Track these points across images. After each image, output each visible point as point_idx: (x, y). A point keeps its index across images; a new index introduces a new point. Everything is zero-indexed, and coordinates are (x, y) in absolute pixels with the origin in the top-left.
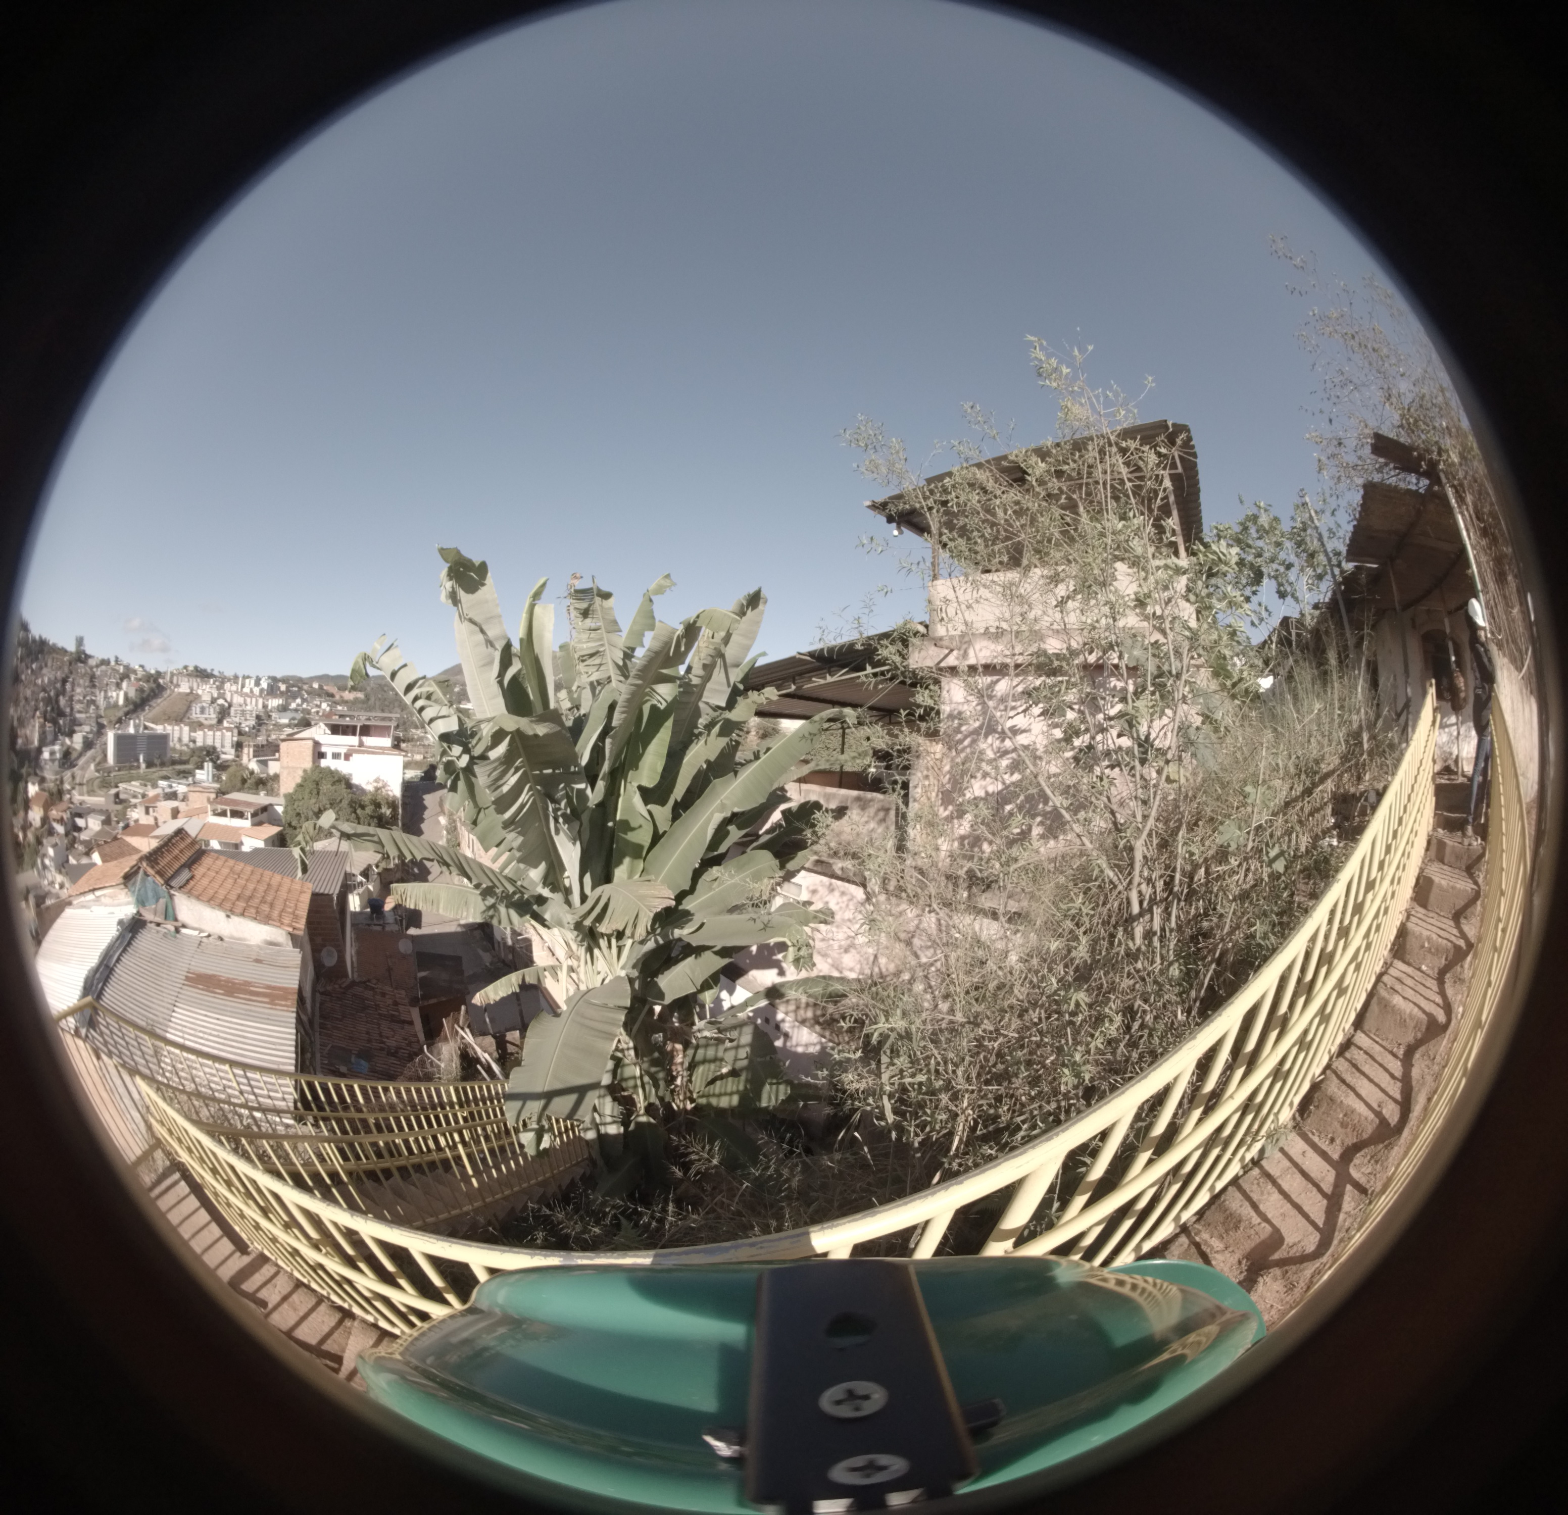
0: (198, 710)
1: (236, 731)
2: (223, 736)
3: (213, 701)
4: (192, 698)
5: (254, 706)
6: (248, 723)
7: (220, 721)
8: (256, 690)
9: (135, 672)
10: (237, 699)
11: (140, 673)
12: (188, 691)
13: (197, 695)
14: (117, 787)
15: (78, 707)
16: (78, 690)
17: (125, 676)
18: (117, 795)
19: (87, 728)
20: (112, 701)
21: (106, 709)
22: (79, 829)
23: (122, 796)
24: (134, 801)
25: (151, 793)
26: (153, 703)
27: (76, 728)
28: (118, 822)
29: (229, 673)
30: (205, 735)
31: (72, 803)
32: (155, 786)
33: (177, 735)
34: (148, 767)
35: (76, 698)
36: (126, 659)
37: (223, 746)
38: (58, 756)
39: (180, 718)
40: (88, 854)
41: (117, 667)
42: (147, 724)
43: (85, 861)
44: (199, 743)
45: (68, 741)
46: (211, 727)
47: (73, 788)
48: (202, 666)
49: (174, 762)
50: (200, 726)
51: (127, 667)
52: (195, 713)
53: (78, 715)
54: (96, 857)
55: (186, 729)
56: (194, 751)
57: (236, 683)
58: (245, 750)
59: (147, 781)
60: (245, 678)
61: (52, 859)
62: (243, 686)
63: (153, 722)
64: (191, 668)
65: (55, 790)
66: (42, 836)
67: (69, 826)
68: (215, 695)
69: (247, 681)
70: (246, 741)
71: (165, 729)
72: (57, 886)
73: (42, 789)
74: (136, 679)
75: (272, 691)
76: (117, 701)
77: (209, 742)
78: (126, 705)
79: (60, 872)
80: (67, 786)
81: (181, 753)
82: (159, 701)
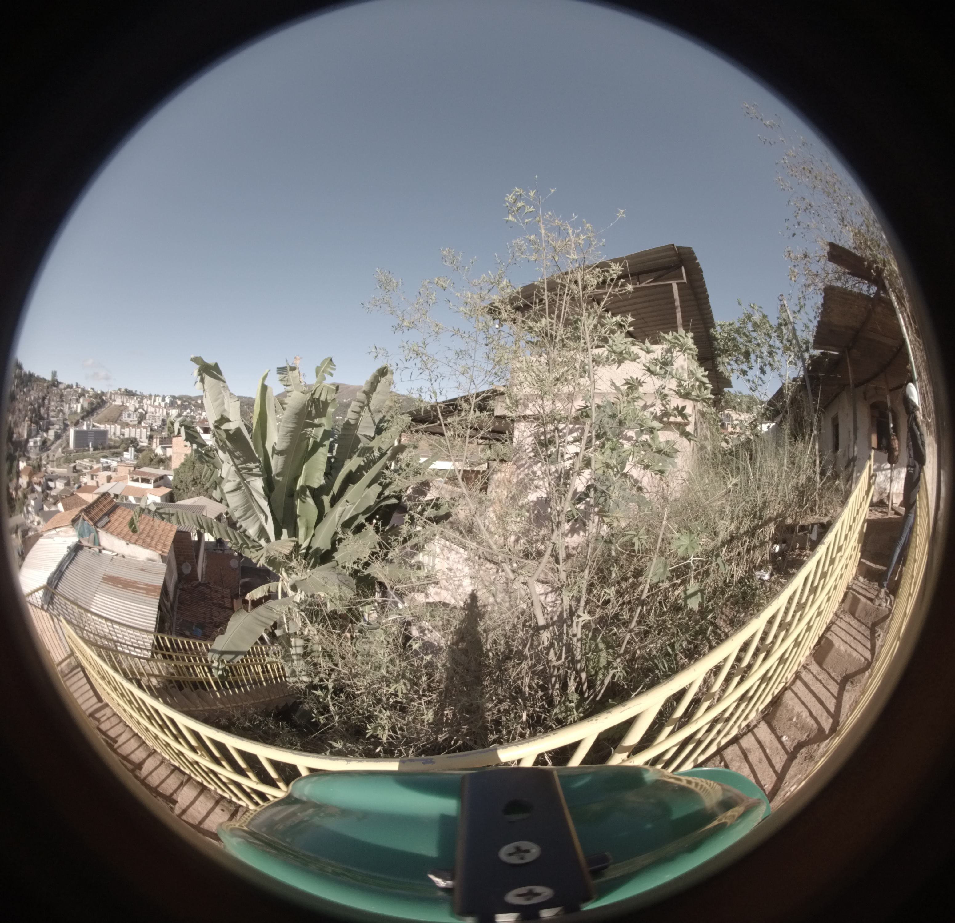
0: (126, 416)
1: (149, 429)
2: (141, 431)
3: (136, 410)
4: (123, 408)
5: (161, 413)
6: (157, 424)
7: (140, 423)
8: (163, 404)
9: (88, 392)
10: (151, 409)
11: (91, 393)
12: (121, 404)
13: (126, 406)
14: (75, 462)
15: (52, 414)
16: (53, 403)
17: (82, 395)
18: (75, 467)
19: (57, 427)
20: (73, 410)
21: (69, 415)
22: (50, 489)
23: (78, 468)
24: (85, 471)
25: (96, 466)
26: (99, 411)
27: (51, 427)
28: (74, 484)
29: (146, 393)
30: (130, 431)
31: (47, 472)
32: (98, 462)
33: (113, 431)
34: (94, 450)
35: (51, 408)
36: (82, 385)
37: (141, 438)
38: (39, 444)
39: (115, 421)
40: (55, 504)
41: (77, 389)
42: (95, 424)
43: (53, 509)
44: (127, 436)
45: (45, 435)
46: (134, 426)
47: (48, 463)
48: (130, 389)
49: (110, 447)
50: (127, 425)
51: (83, 390)
52: (125, 418)
53: (52, 419)
54: (60, 506)
55: (119, 427)
56: (123, 441)
57: (150, 399)
58: (155, 440)
59: (93, 458)
60: (156, 396)
61: (33, 507)
62: (155, 401)
63: (98, 423)
64: (123, 390)
65: (36, 465)
66: (27, 493)
67: (44, 487)
68: (137, 407)
69: (157, 398)
70: (155, 434)
71: (105, 427)
72: (36, 524)
73: (28, 465)
74: (88, 396)
75: (172, 404)
76: (77, 410)
77: (133, 435)
78: (82, 413)
79: (38, 515)
80: (44, 462)
81: (115, 441)
82: (103, 410)
